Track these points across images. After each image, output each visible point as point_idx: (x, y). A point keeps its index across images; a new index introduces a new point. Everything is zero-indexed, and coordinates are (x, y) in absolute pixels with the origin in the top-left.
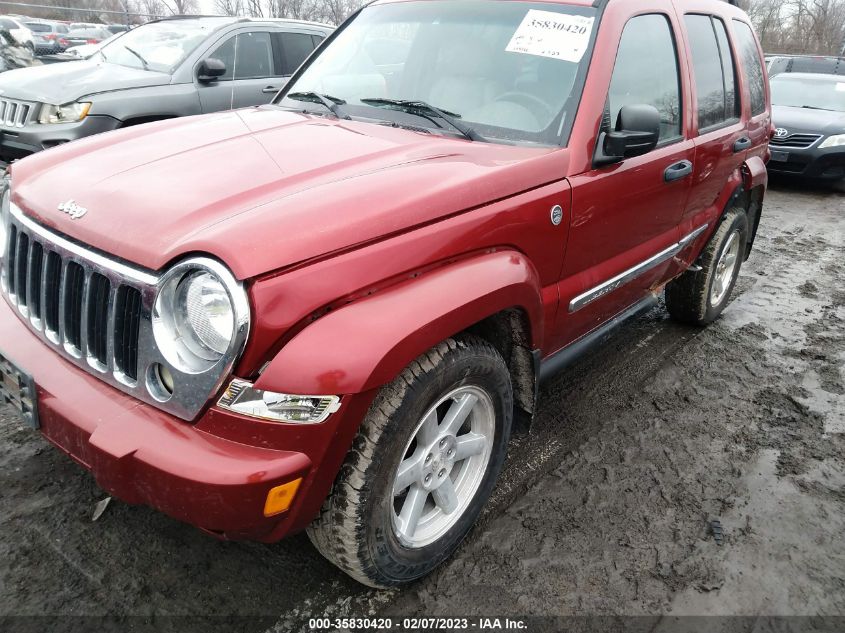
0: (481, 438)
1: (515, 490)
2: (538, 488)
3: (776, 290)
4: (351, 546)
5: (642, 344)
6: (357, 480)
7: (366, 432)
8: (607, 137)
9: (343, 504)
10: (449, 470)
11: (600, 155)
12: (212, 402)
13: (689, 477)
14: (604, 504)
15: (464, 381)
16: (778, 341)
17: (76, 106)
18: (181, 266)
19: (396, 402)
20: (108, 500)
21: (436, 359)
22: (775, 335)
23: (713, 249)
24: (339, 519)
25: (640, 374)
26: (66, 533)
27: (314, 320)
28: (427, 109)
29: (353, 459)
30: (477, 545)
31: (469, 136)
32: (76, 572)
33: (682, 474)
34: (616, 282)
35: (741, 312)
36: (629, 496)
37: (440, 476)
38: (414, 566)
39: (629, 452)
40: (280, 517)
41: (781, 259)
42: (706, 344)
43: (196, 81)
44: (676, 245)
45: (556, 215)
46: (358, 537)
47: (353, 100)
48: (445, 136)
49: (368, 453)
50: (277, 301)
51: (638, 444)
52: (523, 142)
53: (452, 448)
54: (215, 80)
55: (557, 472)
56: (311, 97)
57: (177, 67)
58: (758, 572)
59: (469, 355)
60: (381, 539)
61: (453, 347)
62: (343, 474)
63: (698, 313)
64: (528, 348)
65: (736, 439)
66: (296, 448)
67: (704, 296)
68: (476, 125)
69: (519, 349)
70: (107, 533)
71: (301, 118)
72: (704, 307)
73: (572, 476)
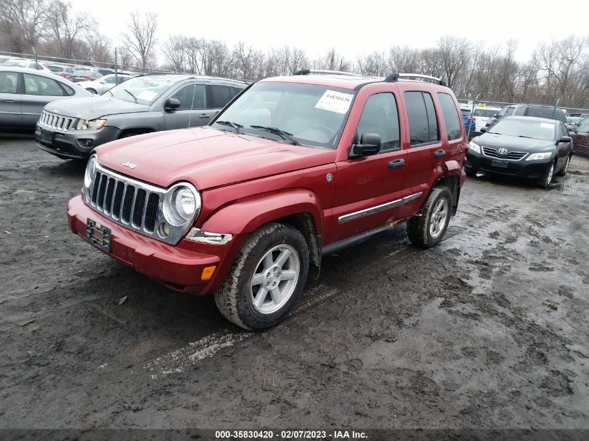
0: (293, 273)
1: (312, 305)
2: (323, 305)
3: (476, 235)
4: (233, 301)
5: (392, 254)
6: (237, 273)
7: (242, 255)
8: (355, 147)
9: (231, 283)
10: (278, 283)
11: (352, 154)
12: (184, 237)
13: (396, 306)
14: (352, 312)
15: (284, 241)
16: (467, 257)
17: (98, 121)
18: (178, 185)
19: (255, 244)
20: (125, 297)
21: (272, 230)
22: (465, 254)
23: (428, 206)
24: (230, 290)
25: (386, 266)
26: (108, 308)
27: (224, 207)
28: (278, 131)
29: (236, 265)
30: (291, 322)
31: (295, 144)
32: (114, 320)
33: (393, 304)
34: (363, 213)
35: (451, 243)
36: (365, 311)
37: (273, 285)
38: (260, 320)
39: (370, 295)
40: (207, 282)
41: (487, 219)
42: (427, 256)
43: (163, 111)
44: (400, 200)
45: (329, 178)
46: (236, 298)
47: (247, 126)
48: (284, 143)
49: (242, 262)
50: (211, 199)
51: (376, 292)
52: (318, 147)
53: (279, 273)
54: (174, 110)
55: (334, 300)
56: (227, 123)
57: (153, 102)
58: (415, 338)
59: (286, 230)
60: (245, 301)
61: (280, 226)
62: (233, 271)
63: (423, 240)
64: (316, 234)
65: (425, 294)
66: (214, 254)
67: (425, 230)
68: (299, 139)
69: (312, 235)
70: (126, 309)
71: (223, 133)
72: (426, 236)
73: (340, 302)
